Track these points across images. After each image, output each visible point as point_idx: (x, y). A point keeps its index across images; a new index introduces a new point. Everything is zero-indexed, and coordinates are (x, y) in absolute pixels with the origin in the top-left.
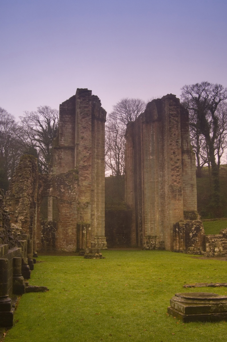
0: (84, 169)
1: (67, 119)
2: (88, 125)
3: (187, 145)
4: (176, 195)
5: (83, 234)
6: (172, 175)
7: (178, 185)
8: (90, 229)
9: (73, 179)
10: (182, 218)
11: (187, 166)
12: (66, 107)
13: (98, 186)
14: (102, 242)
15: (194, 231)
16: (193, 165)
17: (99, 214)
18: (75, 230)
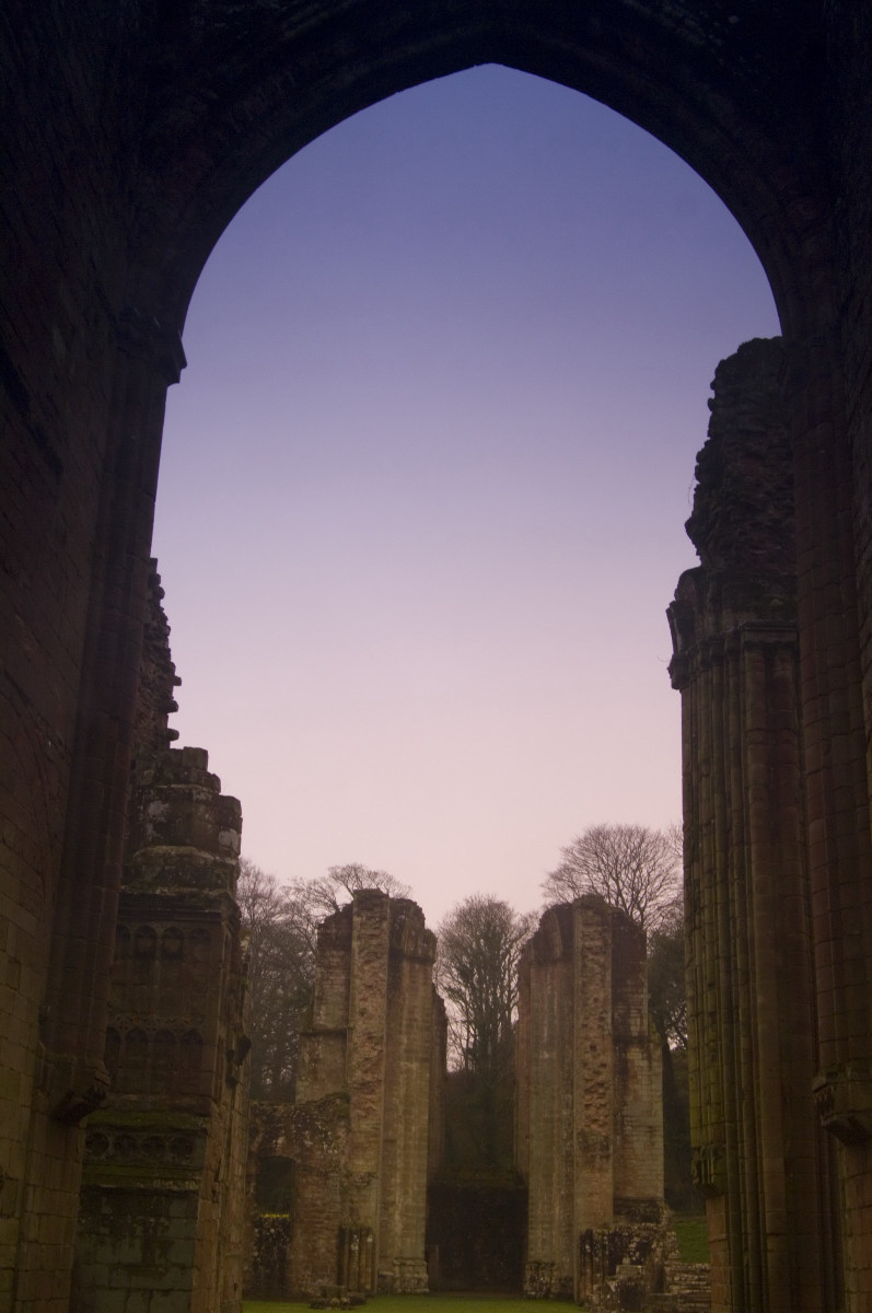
0: (366, 1090)
2: (378, 981)
3: (638, 1023)
4: (593, 1157)
5: (351, 1252)
6: (587, 1106)
7: (600, 1133)
8: (370, 1240)
9: (334, 1116)
10: (606, 1218)
11: (639, 1077)
12: (334, 931)
13: (407, 1129)
14: (416, 1275)
15: (635, 1253)
16: (656, 1075)
17: (410, 1201)
18: (334, 1241)
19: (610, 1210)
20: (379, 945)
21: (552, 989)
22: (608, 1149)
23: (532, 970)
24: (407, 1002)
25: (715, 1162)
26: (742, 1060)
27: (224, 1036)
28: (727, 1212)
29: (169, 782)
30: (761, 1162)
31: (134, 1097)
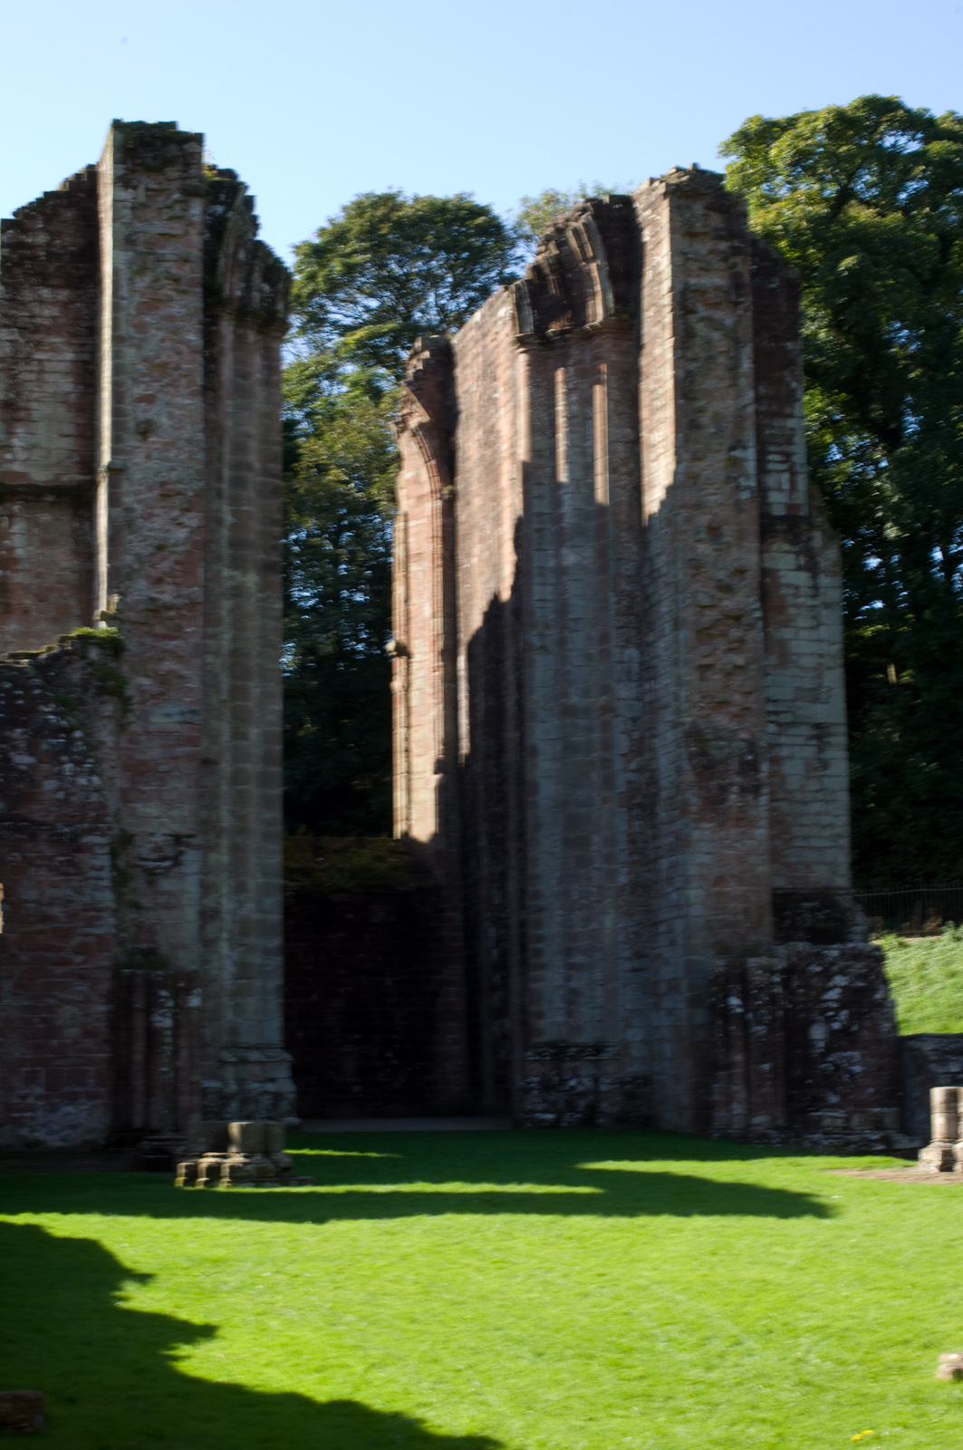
0: (159, 629)
1: (46, 312)
2: (179, 353)
3: (786, 486)
4: (724, 789)
5: (152, 1034)
6: (704, 669)
7: (735, 731)
8: (195, 1001)
9: (85, 690)
10: (765, 933)
11: (792, 611)
12: (42, 239)
13: (238, 735)
14: (270, 1087)
15: (837, 1010)
16: (827, 606)
17: (249, 909)
18: (100, 1008)
20: (186, 262)
24: (232, 420)
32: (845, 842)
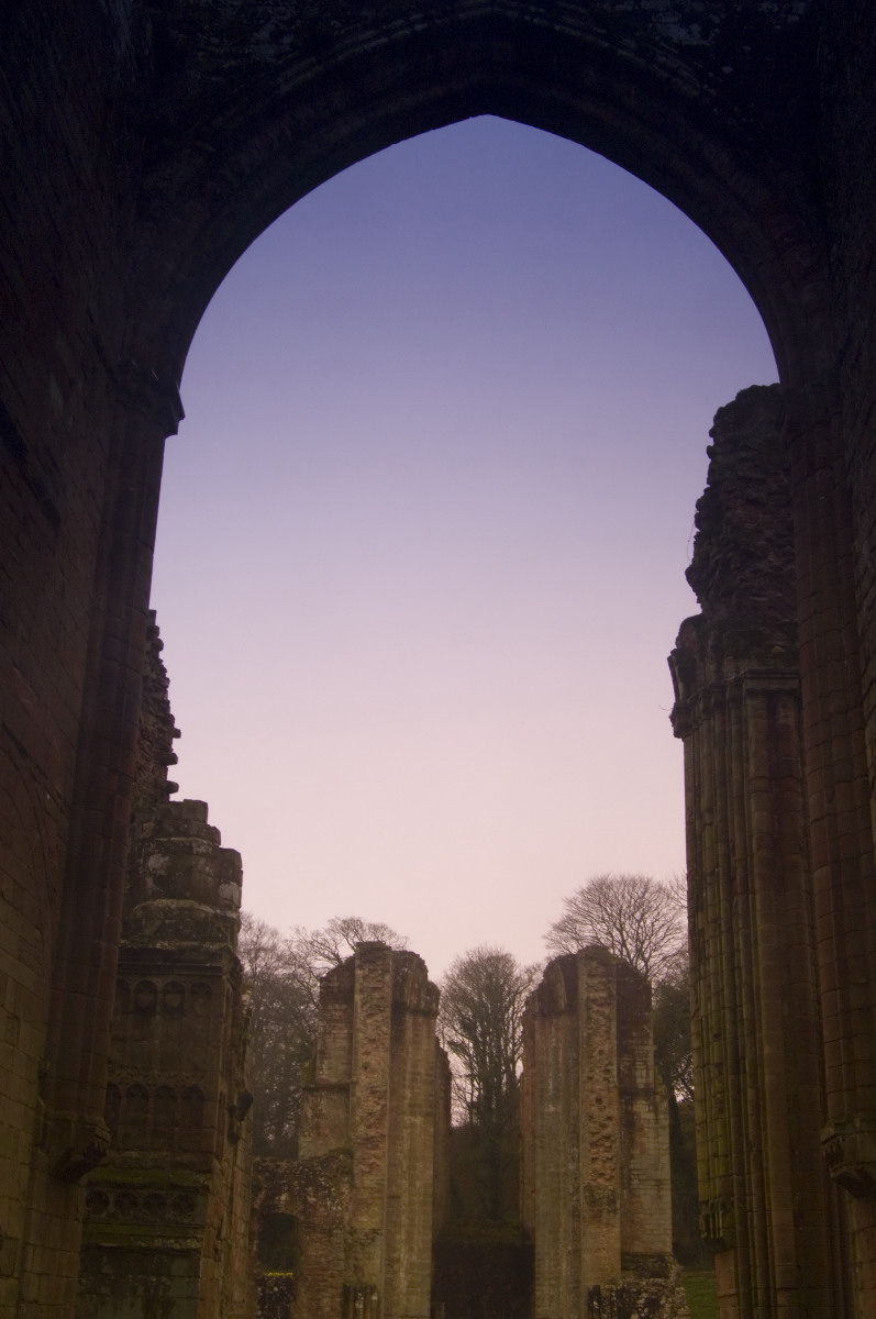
0: (369, 1146)
2: (381, 1035)
3: (644, 1075)
4: (600, 1211)
5: (356, 1311)
6: (594, 1159)
7: (606, 1187)
8: (374, 1298)
9: (338, 1172)
10: (614, 1274)
11: (646, 1130)
12: (336, 984)
13: (412, 1185)
15: (643, 1309)
16: (663, 1127)
17: (414, 1258)
18: (338, 1300)
19: (619, 1267)
20: (383, 998)
21: (557, 1042)
22: (615, 1202)
23: (537, 1022)
24: (410, 1055)
25: (724, 1215)
26: (750, 1111)
27: (225, 1091)
28: (736, 1266)
29: (169, 835)
30: (770, 1216)
31: (134, 1154)
32: (670, 1232)
